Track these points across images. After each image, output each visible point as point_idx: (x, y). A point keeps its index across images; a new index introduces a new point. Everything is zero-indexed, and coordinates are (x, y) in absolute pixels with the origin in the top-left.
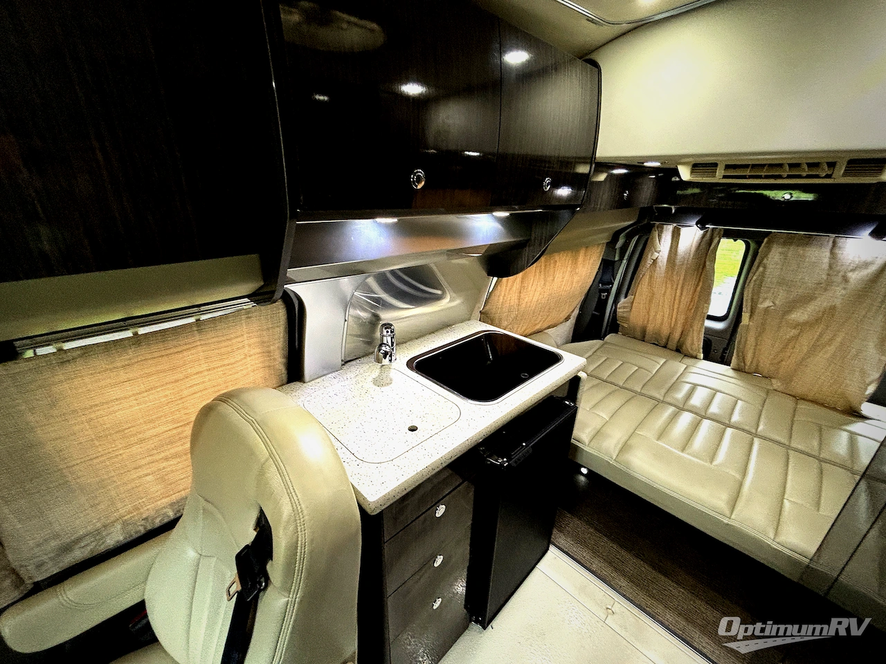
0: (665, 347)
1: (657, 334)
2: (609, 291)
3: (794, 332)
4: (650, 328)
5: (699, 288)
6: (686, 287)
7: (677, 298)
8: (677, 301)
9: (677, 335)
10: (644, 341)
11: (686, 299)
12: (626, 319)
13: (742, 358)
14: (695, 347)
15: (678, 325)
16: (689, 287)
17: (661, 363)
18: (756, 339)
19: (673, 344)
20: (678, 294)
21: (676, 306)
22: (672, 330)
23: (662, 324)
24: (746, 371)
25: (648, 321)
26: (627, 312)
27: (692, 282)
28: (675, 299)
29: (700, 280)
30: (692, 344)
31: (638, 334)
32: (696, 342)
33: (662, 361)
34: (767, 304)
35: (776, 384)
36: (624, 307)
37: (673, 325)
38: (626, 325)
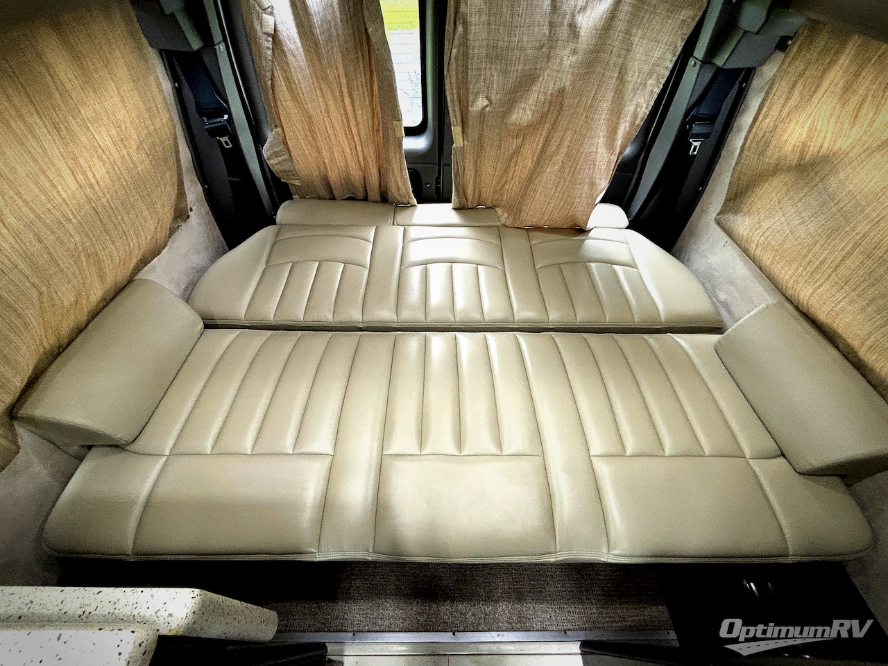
0: (366, 199)
1: (347, 182)
2: (229, 130)
3: (517, 142)
4: (333, 177)
5: (376, 88)
6: (355, 94)
7: (351, 114)
8: (352, 123)
9: (374, 179)
10: (334, 199)
11: (363, 116)
12: (292, 173)
13: (463, 194)
14: (403, 191)
15: (371, 164)
16: (361, 94)
17: (372, 239)
18: (476, 164)
19: (374, 193)
20: (349, 107)
21: (354, 130)
22: (364, 170)
23: (347, 166)
24: (469, 207)
25: (325, 167)
26: (285, 160)
27: (361, 80)
28: (347, 117)
29: (371, 72)
30: (398, 189)
31: (322, 191)
32: (402, 183)
33: (371, 234)
34: (481, 102)
35: (503, 216)
36: (276, 154)
37: (362, 164)
38: (297, 183)
